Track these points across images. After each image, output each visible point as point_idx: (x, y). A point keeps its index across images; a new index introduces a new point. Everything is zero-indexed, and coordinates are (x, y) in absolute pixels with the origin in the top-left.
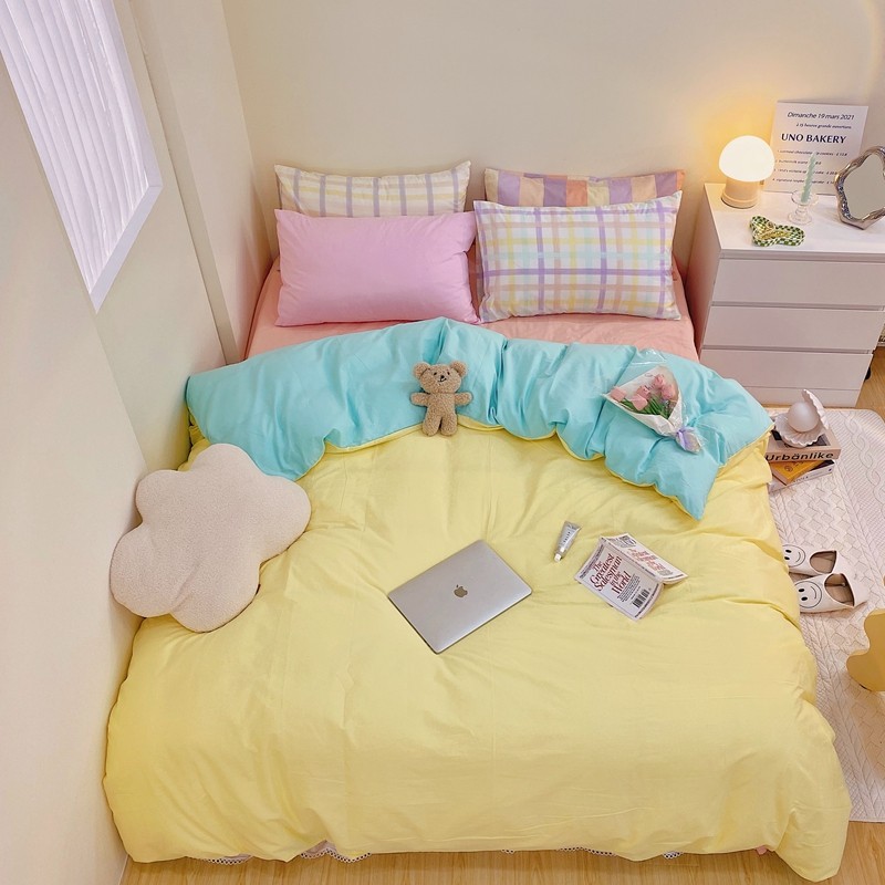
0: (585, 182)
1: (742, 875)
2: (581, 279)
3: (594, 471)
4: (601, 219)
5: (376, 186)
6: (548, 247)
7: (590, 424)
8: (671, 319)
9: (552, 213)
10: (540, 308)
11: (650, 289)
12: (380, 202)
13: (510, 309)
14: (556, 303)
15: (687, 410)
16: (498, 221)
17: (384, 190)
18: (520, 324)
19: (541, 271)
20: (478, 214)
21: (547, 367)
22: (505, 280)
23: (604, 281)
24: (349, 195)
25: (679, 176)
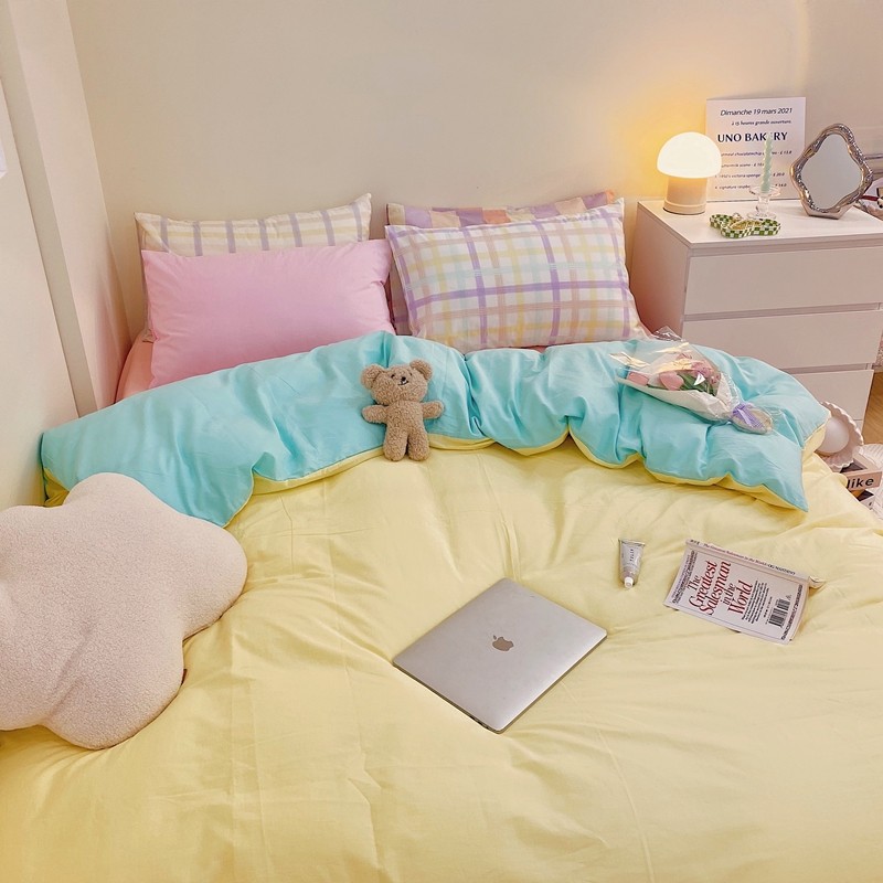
2: (530, 297)
4: (541, 228)
5: (263, 225)
6: (485, 263)
7: (614, 416)
9: (481, 228)
10: (484, 340)
11: (611, 304)
12: (269, 240)
14: (502, 330)
16: (419, 241)
17: (273, 229)
19: (481, 292)
22: (437, 307)
23: (556, 297)
24: (231, 236)
25: (609, 197)
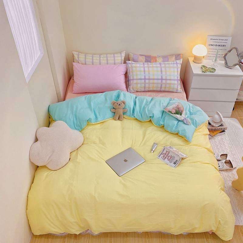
0: (156, 57)
1: (205, 240)
2: (156, 81)
3: (161, 130)
4: (161, 65)
5: (100, 57)
6: (147, 73)
7: (160, 117)
8: (180, 93)
9: (148, 64)
10: (145, 89)
11: (174, 84)
12: (101, 61)
13: (136, 89)
14: (149, 88)
15: (186, 114)
16: (133, 66)
17: (102, 58)
18: (139, 93)
19: (145, 79)
20: (128, 64)
21: (148, 103)
22: (135, 81)
23: (162, 82)
24: (93, 59)
25: (181, 56)
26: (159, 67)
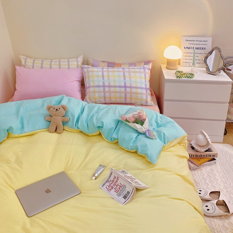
0: (121, 64)
2: (118, 89)
3: (114, 146)
4: (124, 70)
5: (51, 62)
6: (106, 78)
8: (151, 106)
9: (107, 68)
10: (105, 100)
11: (142, 94)
12: (52, 66)
13: (94, 100)
14: (110, 98)
16: (89, 70)
17: (54, 63)
19: (104, 86)
20: (83, 69)
21: (99, 110)
22: (92, 89)
23: (126, 90)
24: (42, 64)
25: (152, 62)
26: (121, 71)
